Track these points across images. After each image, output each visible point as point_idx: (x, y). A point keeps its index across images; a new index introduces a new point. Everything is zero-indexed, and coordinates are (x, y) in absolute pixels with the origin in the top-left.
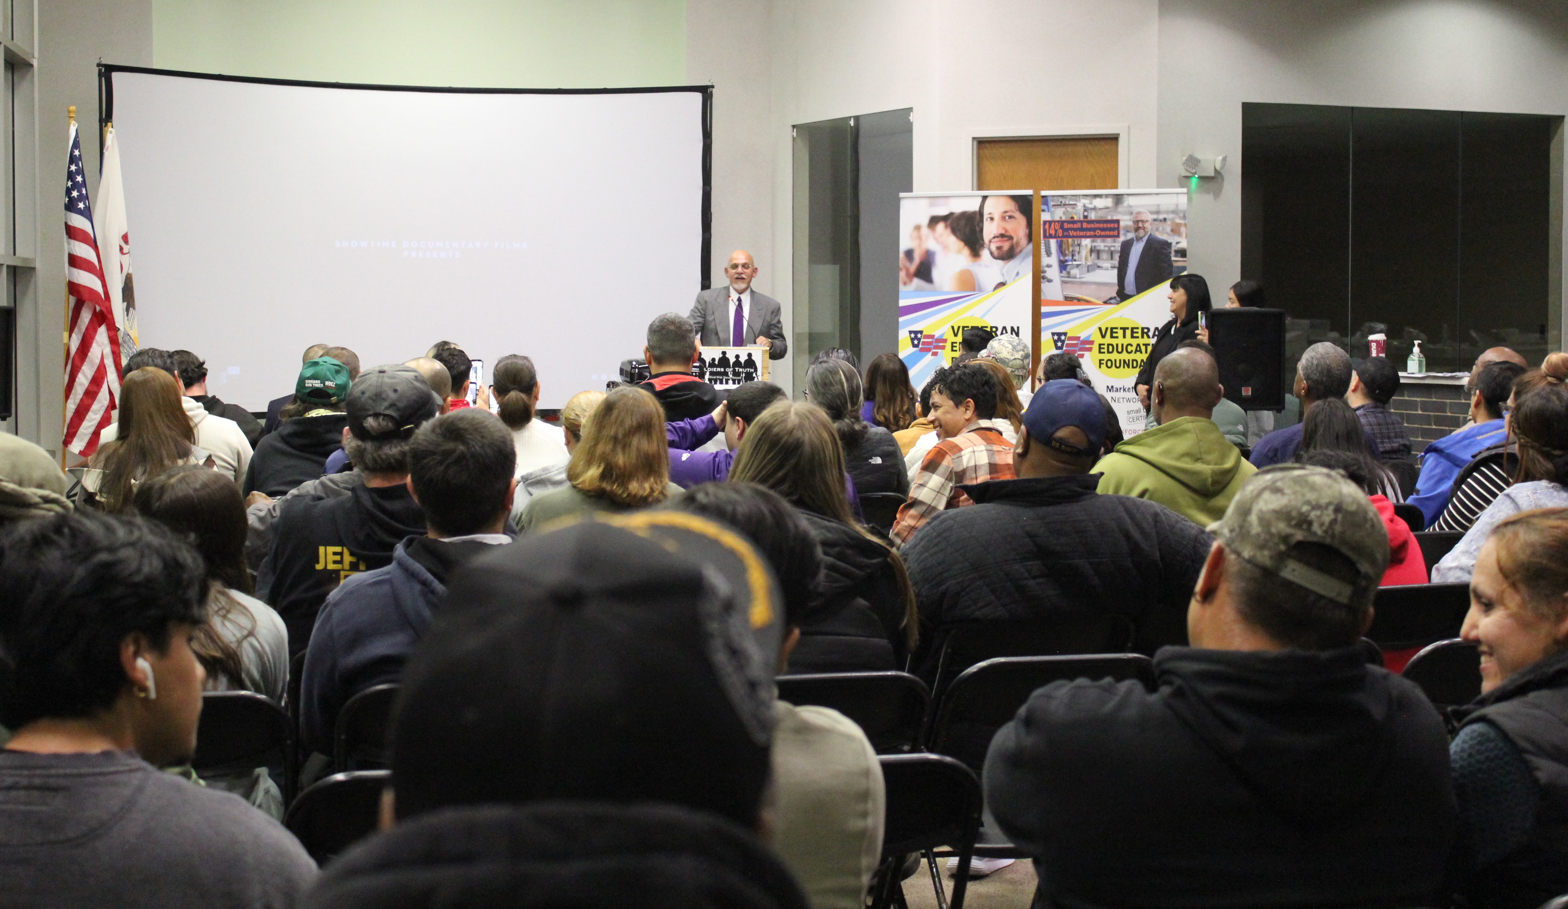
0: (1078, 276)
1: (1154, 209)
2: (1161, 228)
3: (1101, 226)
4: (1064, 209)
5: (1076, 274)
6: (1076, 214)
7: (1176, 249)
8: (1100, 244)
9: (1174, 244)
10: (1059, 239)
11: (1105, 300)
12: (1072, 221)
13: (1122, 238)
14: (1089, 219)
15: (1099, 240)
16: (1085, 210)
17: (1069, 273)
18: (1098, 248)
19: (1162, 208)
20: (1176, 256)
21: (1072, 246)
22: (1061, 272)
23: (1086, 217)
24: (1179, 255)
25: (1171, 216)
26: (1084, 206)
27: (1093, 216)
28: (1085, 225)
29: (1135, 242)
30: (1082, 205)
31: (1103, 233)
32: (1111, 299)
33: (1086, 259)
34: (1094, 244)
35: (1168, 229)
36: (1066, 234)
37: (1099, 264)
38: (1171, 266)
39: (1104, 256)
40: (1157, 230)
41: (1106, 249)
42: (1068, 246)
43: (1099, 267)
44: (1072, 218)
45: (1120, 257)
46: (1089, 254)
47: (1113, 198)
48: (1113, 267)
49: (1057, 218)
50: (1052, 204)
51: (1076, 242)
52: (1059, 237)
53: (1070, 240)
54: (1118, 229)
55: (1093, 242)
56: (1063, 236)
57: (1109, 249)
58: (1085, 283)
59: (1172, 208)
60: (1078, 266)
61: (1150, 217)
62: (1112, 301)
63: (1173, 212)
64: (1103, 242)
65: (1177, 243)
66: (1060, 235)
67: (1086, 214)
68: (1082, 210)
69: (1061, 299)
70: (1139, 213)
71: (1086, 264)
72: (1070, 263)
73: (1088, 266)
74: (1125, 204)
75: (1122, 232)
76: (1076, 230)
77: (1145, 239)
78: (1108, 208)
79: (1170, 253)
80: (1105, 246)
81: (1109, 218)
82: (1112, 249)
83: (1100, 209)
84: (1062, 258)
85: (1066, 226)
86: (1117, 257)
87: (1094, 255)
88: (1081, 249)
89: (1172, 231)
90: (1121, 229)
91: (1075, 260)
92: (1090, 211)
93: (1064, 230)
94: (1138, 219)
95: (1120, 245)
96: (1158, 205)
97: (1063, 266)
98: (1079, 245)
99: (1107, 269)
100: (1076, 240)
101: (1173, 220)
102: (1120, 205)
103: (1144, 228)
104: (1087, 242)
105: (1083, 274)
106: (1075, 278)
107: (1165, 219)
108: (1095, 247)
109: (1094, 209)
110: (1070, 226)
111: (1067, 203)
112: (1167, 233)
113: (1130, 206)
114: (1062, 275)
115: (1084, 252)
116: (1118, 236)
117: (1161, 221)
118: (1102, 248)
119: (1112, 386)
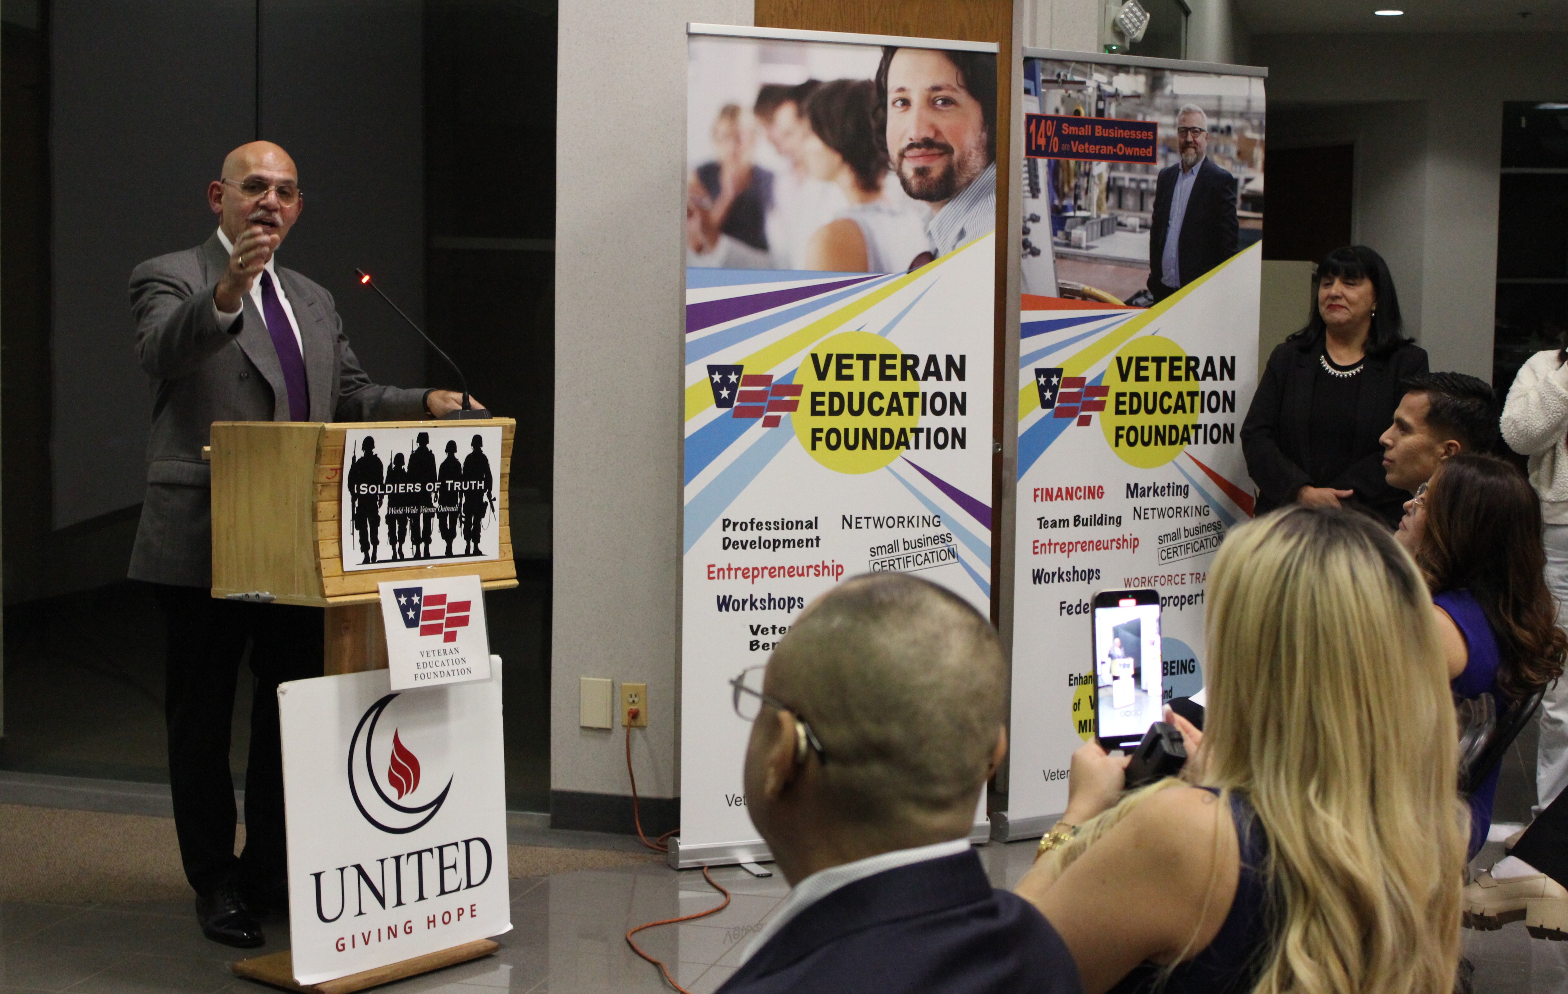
0: (1084, 244)
1: (1213, 105)
2: (1222, 148)
3: (1126, 134)
4: (1063, 91)
5: (1080, 239)
6: (1084, 103)
7: (1244, 192)
8: (1125, 176)
9: (1241, 183)
10: (1053, 159)
11: (1128, 297)
12: (1076, 120)
13: (1160, 165)
14: (1106, 117)
15: (1122, 165)
16: (1100, 98)
17: (1068, 236)
18: (1120, 183)
19: (1226, 106)
20: (1243, 208)
21: (1076, 175)
22: (1055, 234)
23: (1100, 112)
24: (1249, 206)
25: (1237, 123)
26: (1099, 88)
27: (1112, 112)
28: (1099, 131)
29: (1180, 174)
30: (1095, 85)
31: (1129, 151)
32: (1139, 295)
33: (1099, 207)
34: (1114, 174)
35: (1234, 151)
36: (1065, 147)
37: (1120, 219)
38: (1236, 228)
39: (1130, 201)
40: (1216, 150)
41: (1133, 185)
42: (1069, 175)
43: (1120, 224)
44: (1077, 112)
45: (1156, 205)
46: (1104, 195)
47: (1147, 75)
48: (1143, 227)
49: (1050, 112)
50: (1042, 78)
51: (1082, 168)
52: (1052, 154)
53: (1072, 162)
54: (1153, 143)
55: (1112, 168)
56: (1061, 154)
57: (1138, 187)
58: (1096, 259)
59: (1241, 105)
60: (1084, 220)
61: (1207, 122)
62: (1142, 300)
63: (1242, 115)
64: (1129, 169)
65: (1248, 180)
66: (1056, 150)
67: (1101, 105)
68: (1095, 98)
69: (1053, 293)
70: (1188, 112)
71: (1098, 216)
72: (1071, 214)
73: (1102, 222)
74: (1167, 91)
75: (1160, 151)
76: (1082, 140)
77: (1196, 169)
78: (1138, 96)
79: (1235, 200)
80: (1131, 180)
81: (1140, 118)
82: (1143, 186)
83: (1125, 97)
84: (1057, 202)
85: (1066, 129)
86: (1150, 203)
87: (1112, 199)
88: (1092, 183)
89: (1239, 154)
90: (1159, 143)
91: (1080, 208)
92: (1108, 100)
93: (1065, 139)
94: (1188, 125)
95: (1156, 178)
96: (1219, 98)
97: (1059, 220)
98: (1088, 174)
99: (1133, 231)
100: (1082, 161)
101: (1241, 131)
102: (1158, 93)
103: (1196, 145)
104: (1100, 168)
105: (1092, 240)
106: (1079, 247)
107: (1229, 129)
108: (1115, 179)
109: (1115, 95)
110: (1073, 130)
111: (1069, 78)
112: (1230, 158)
113: (1175, 97)
114: (1056, 239)
115: (1096, 191)
116: (1153, 160)
117: (1222, 132)
118: (1127, 183)
119: (1136, 485)
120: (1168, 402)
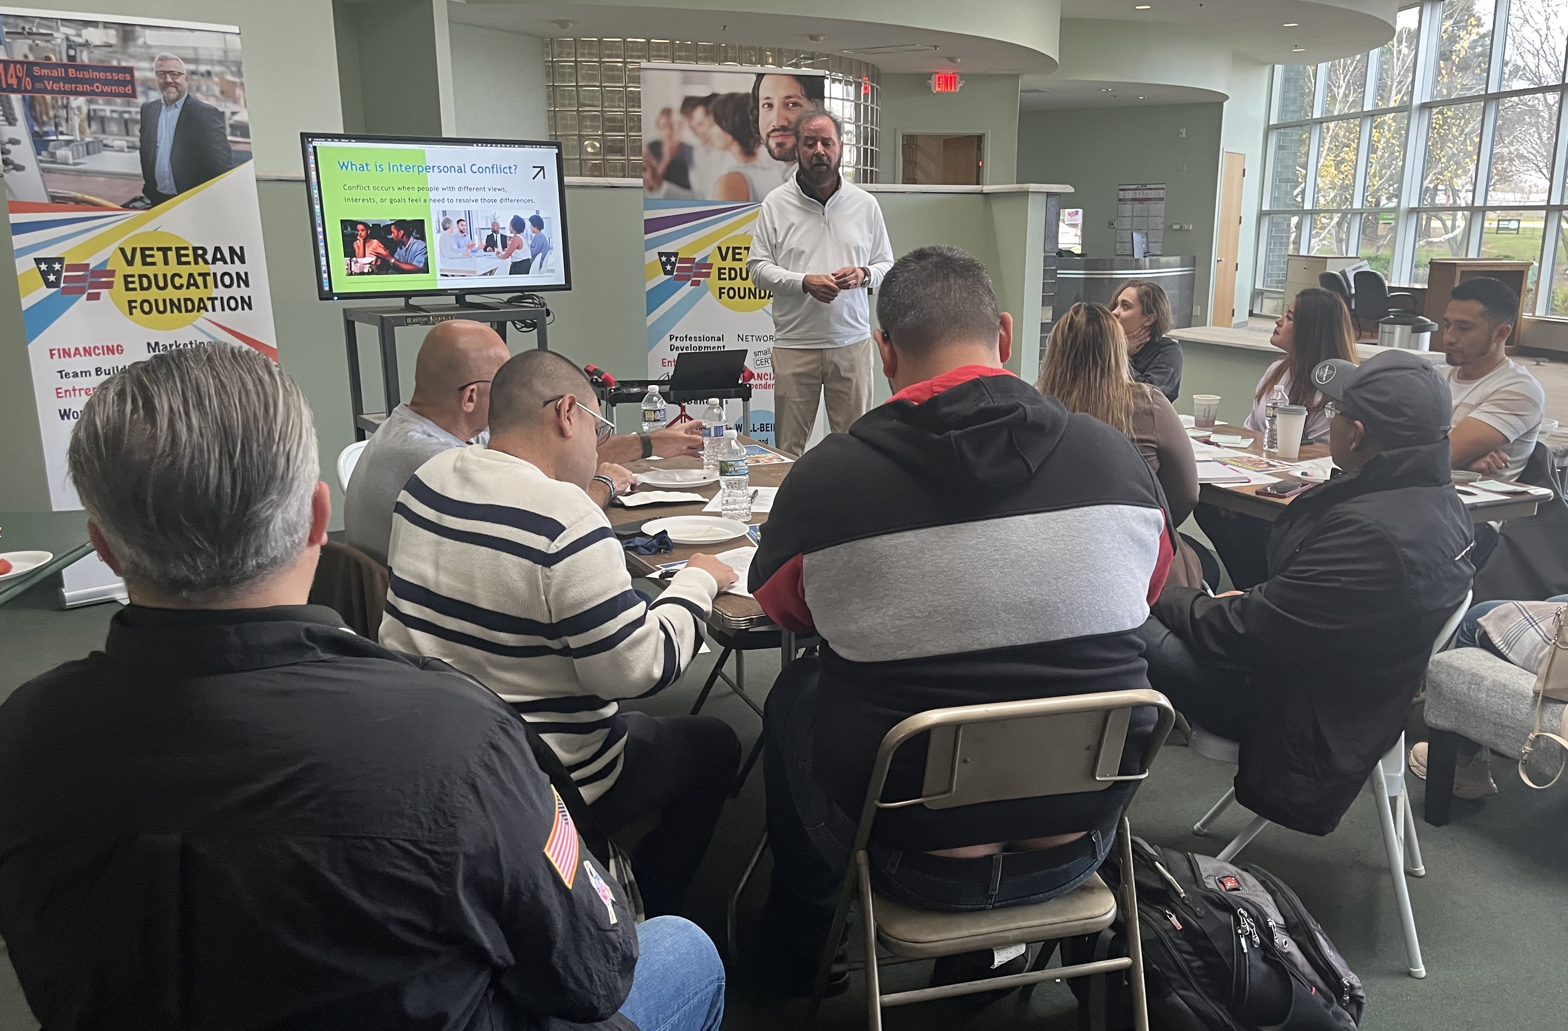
0: (71, 161)
1: (191, 54)
2: (204, 88)
3: (102, 75)
4: (30, 42)
5: (66, 157)
6: (53, 51)
7: (232, 122)
8: (104, 108)
9: (228, 115)
10: (27, 95)
11: (124, 202)
12: (46, 64)
13: (141, 100)
14: (78, 62)
15: (101, 100)
16: (69, 47)
17: (53, 155)
18: (102, 114)
19: (202, 54)
20: (233, 135)
21: (53, 108)
22: (39, 153)
23: (71, 58)
24: (238, 133)
25: (218, 69)
26: (67, 39)
27: (84, 57)
28: (72, 72)
29: (164, 107)
30: (63, 36)
31: (106, 89)
32: (135, 200)
33: (82, 132)
34: (92, 107)
35: (217, 90)
36: (38, 85)
37: (105, 142)
38: (229, 150)
39: (114, 128)
40: (198, 89)
41: (115, 115)
42: (46, 108)
43: (106, 146)
44: (48, 58)
45: (141, 131)
46: (86, 124)
47: (117, 31)
48: (132, 148)
49: (20, 58)
50: (5, 30)
51: (60, 102)
52: (26, 91)
53: (48, 97)
54: (132, 82)
55: (90, 102)
56: (34, 90)
57: (121, 117)
58: (85, 173)
59: (218, 55)
60: (68, 143)
61: (186, 67)
62: (138, 204)
63: (220, 62)
64: (109, 103)
65: (234, 113)
66: (29, 88)
67: (72, 52)
68: (64, 46)
69: (45, 200)
70: (163, 59)
71: (82, 140)
72: (54, 138)
73: (87, 144)
74: (140, 41)
75: (139, 89)
76: (56, 80)
77: (180, 103)
78: (110, 46)
79: (224, 128)
80: (112, 111)
81: (115, 63)
82: (126, 116)
83: (96, 46)
84: (36, 129)
85: (37, 71)
86: (136, 130)
87: (94, 126)
88: (71, 113)
89: (222, 92)
90: (137, 83)
91: (62, 133)
92: (78, 49)
93: (35, 79)
94: (164, 69)
95: (139, 110)
96: (195, 49)
97: (40, 142)
98: (66, 107)
99: (122, 151)
100: (59, 97)
101: (220, 75)
102: (131, 43)
103: (176, 85)
104: (79, 102)
105: (79, 158)
106: (67, 164)
107: (209, 73)
108: (95, 111)
109: (87, 45)
110: (45, 72)
111: (34, 30)
112: (215, 96)
113: (146, 46)
114: (40, 158)
115: (76, 121)
116: (134, 95)
117: (202, 75)
118: (108, 114)
119: (157, 344)
120: (178, 281)
